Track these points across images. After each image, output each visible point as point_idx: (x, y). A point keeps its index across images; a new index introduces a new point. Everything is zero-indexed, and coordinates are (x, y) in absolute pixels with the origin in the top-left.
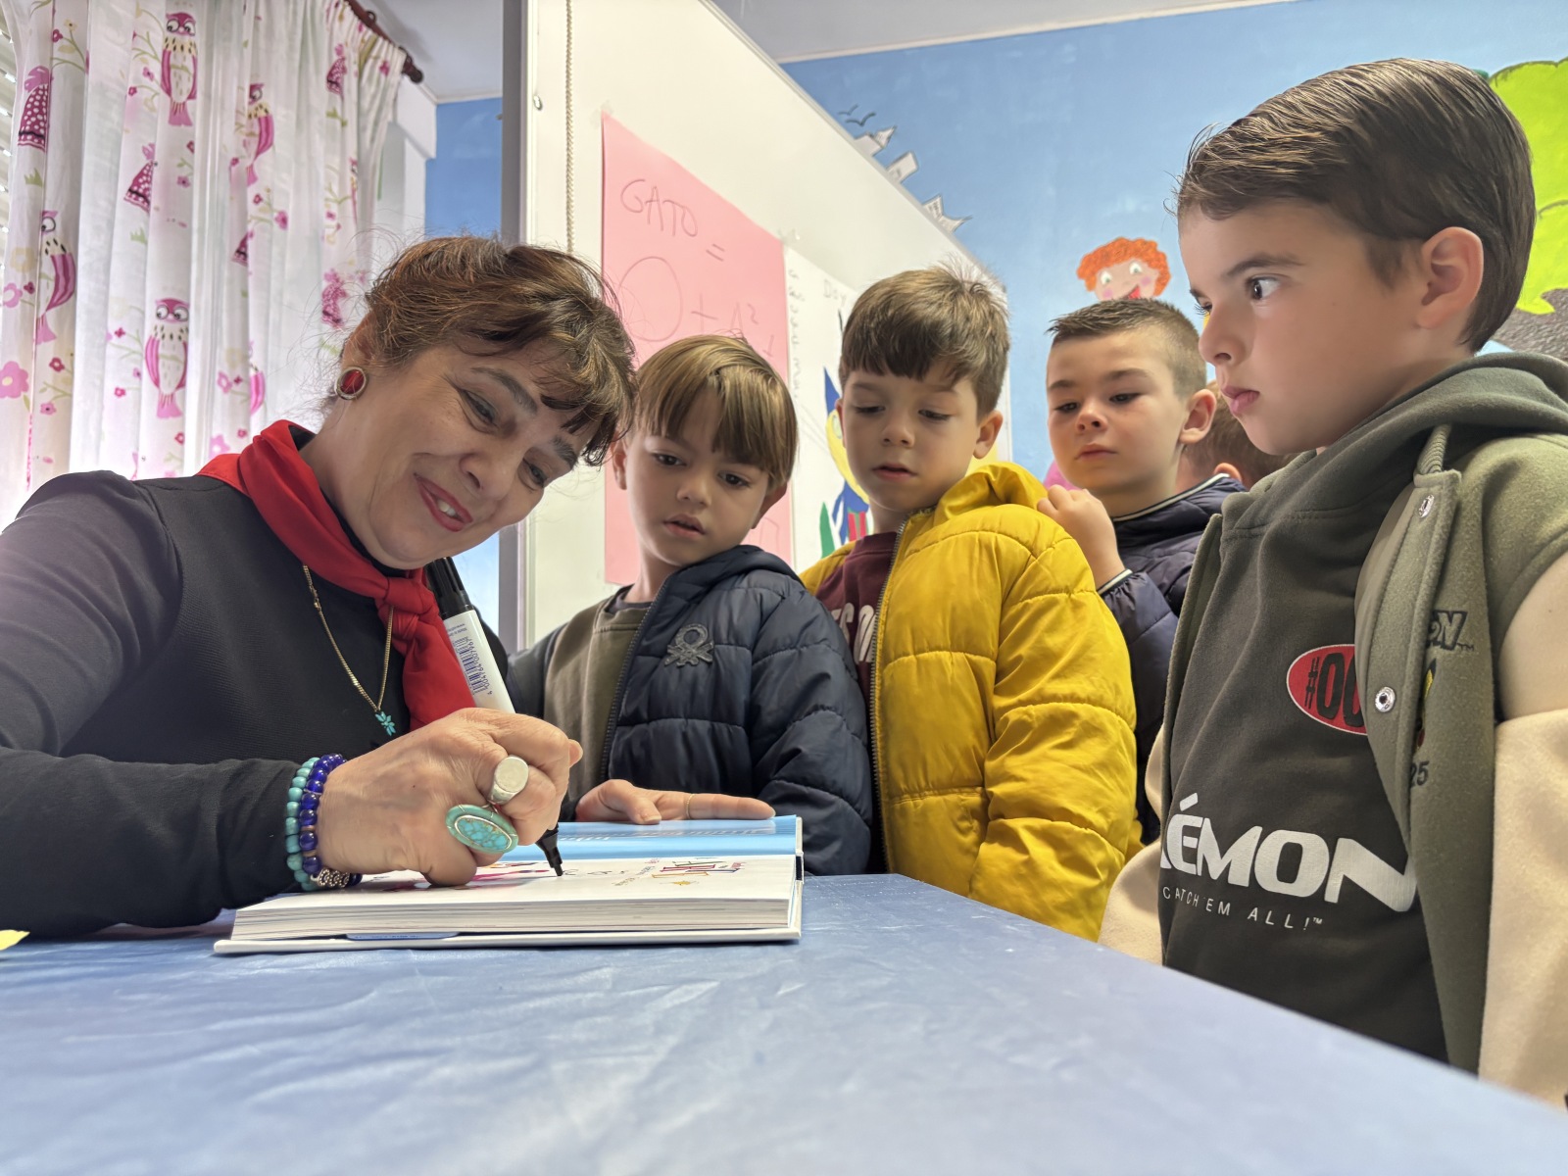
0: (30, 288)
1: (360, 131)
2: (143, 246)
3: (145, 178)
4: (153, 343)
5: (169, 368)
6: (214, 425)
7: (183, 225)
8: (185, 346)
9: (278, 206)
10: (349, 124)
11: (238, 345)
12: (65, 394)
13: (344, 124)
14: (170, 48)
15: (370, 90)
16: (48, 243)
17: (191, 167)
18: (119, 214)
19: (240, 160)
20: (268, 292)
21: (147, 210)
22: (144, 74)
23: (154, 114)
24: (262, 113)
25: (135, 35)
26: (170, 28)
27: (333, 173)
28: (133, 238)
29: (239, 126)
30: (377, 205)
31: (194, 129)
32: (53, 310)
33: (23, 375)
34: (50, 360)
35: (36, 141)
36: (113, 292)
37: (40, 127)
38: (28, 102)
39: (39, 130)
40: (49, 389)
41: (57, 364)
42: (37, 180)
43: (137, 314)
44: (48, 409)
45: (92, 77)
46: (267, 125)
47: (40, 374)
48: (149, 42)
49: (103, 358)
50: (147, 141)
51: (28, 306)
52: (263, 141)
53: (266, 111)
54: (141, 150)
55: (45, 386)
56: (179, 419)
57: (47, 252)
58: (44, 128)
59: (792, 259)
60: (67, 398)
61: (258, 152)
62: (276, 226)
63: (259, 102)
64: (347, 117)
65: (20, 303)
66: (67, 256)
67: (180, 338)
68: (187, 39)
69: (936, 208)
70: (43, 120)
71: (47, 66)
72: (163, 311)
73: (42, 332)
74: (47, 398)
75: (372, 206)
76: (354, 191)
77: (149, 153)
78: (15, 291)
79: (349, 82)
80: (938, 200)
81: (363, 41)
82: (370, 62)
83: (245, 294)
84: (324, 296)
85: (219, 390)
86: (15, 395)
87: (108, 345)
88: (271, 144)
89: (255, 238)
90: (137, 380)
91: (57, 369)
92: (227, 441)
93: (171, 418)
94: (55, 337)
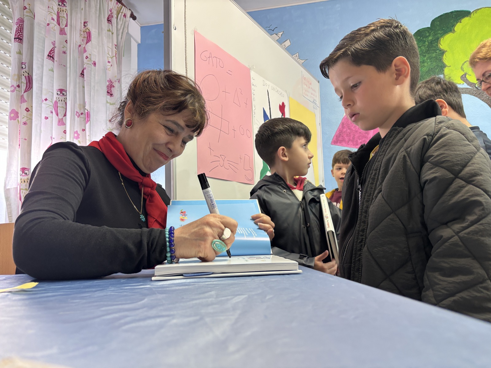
0: (18, 86)
1: (117, 35)
2: (53, 72)
3: (52, 52)
4: (56, 102)
5: (61, 110)
6: (75, 127)
7: (65, 66)
8: (66, 103)
9: (93, 59)
10: (114, 33)
11: (82, 103)
12: (30, 119)
13: (112, 33)
14: (59, 11)
15: (120, 23)
16: (24, 72)
17: (67, 48)
18: (45, 63)
19: (81, 45)
20: (91, 86)
21: (54, 62)
22: (51, 19)
23: (55, 32)
24: (88, 31)
25: (49, 7)
26: (59, 5)
27: (109, 48)
28: (49, 70)
29: (81, 35)
30: (123, 58)
31: (67, 37)
32: (26, 93)
33: (17, 113)
34: (25, 109)
35: (19, 41)
36: (44, 87)
37: (21, 36)
38: (17, 29)
39: (20, 37)
40: (25, 117)
41: (27, 110)
42: (20, 53)
43: (51, 94)
44: (25, 124)
45: (36, 20)
46: (89, 34)
47: (23, 113)
48: (53, 9)
49: (41, 107)
50: (53, 40)
51: (18, 92)
52: (88, 39)
53: (89, 30)
54: (51, 43)
56: (65, 126)
57: (23, 75)
58: (22, 37)
59: (253, 74)
60: (31, 120)
61: (87, 43)
62: (93, 65)
63: (87, 27)
64: (113, 31)
65: (15, 91)
66: (30, 76)
67: (64, 101)
68: (64, 8)
69: (297, 57)
70: (21, 34)
71: (22, 18)
72: (59, 93)
74: (24, 120)
75: (121, 58)
76: (116, 54)
77: (54, 43)
78: (14, 87)
79: (114, 20)
80: (297, 54)
81: (118, 7)
82: (120, 14)
83: (84, 87)
84: (107, 87)
85: (76, 117)
86: (15, 119)
87: (43, 103)
88: (91, 40)
89: (86, 69)
90: (52, 114)
91: (28, 111)
92: (79, 133)
93: (62, 126)
94: (26, 101)
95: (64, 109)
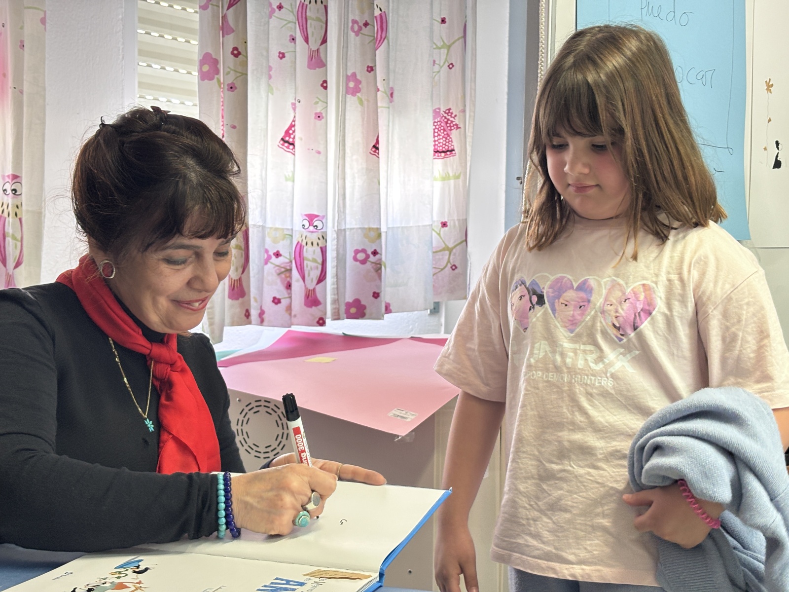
4: (303, 6)
5: (315, 28)
6: (349, 64)
8: (326, 8)
12: (242, 75)
32: (231, 9)
33: (216, 62)
34: (231, 50)
40: (232, 72)
41: (235, 52)
44: (232, 88)
47: (226, 60)
51: (215, 7)
55: (229, 70)
56: (324, 68)
60: (244, 77)
65: (210, 6)
67: (322, 2)
73: (225, 29)
74: (230, 79)
85: (352, 34)
86: (211, 79)
90: (293, 44)
91: (236, 56)
92: (358, 77)
93: (317, 69)
94: (233, 31)
95: (321, 24)
